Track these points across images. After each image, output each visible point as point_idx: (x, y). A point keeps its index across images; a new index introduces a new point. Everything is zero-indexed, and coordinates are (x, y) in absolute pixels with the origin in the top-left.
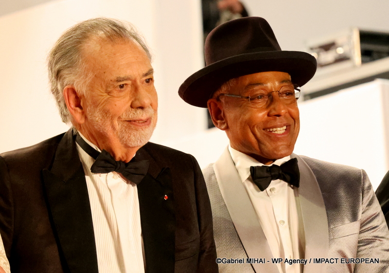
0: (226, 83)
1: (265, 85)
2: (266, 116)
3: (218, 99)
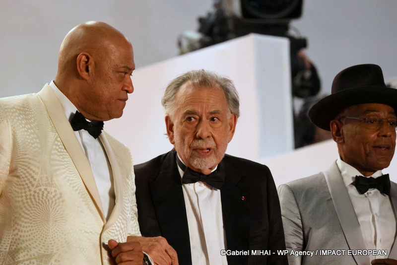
2: (376, 137)
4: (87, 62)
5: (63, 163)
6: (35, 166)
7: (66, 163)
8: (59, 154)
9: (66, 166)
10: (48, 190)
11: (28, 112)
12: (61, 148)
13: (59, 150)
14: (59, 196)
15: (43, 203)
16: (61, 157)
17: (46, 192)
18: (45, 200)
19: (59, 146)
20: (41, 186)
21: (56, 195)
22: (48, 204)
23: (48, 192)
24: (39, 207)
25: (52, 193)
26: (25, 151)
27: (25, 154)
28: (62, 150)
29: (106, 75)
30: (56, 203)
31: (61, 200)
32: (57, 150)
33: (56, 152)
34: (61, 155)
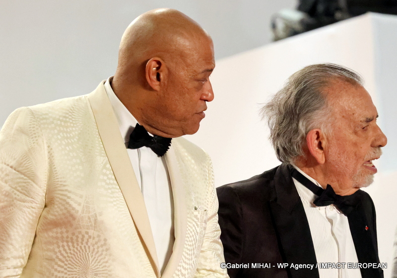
4: (158, 68)
5: (112, 200)
6: (76, 202)
7: (115, 199)
8: (107, 187)
9: (115, 203)
10: (89, 234)
11: (71, 129)
12: (109, 179)
13: (108, 181)
14: (102, 242)
15: (83, 250)
16: (110, 191)
17: (86, 236)
18: (85, 247)
19: (107, 175)
20: (81, 228)
21: (99, 241)
22: (88, 252)
23: (90, 237)
24: (77, 254)
25: (94, 238)
26: (65, 182)
27: (64, 186)
28: (112, 182)
29: (182, 85)
30: (98, 252)
31: (104, 248)
32: (105, 181)
33: (104, 184)
34: (109, 188)
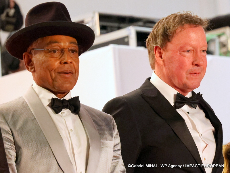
0: (36, 41)
1: (60, 44)
2: (59, 64)
3: (30, 53)
